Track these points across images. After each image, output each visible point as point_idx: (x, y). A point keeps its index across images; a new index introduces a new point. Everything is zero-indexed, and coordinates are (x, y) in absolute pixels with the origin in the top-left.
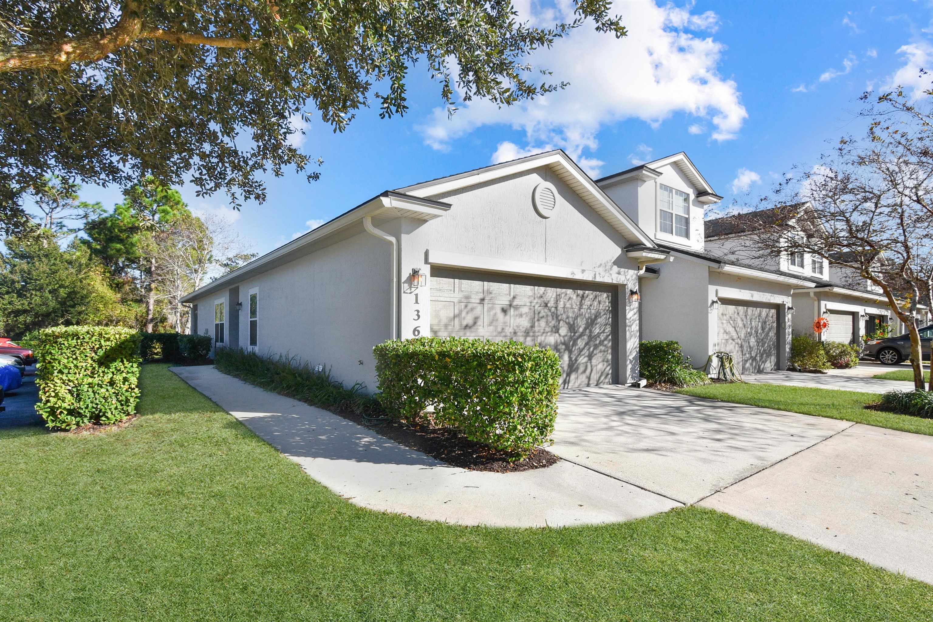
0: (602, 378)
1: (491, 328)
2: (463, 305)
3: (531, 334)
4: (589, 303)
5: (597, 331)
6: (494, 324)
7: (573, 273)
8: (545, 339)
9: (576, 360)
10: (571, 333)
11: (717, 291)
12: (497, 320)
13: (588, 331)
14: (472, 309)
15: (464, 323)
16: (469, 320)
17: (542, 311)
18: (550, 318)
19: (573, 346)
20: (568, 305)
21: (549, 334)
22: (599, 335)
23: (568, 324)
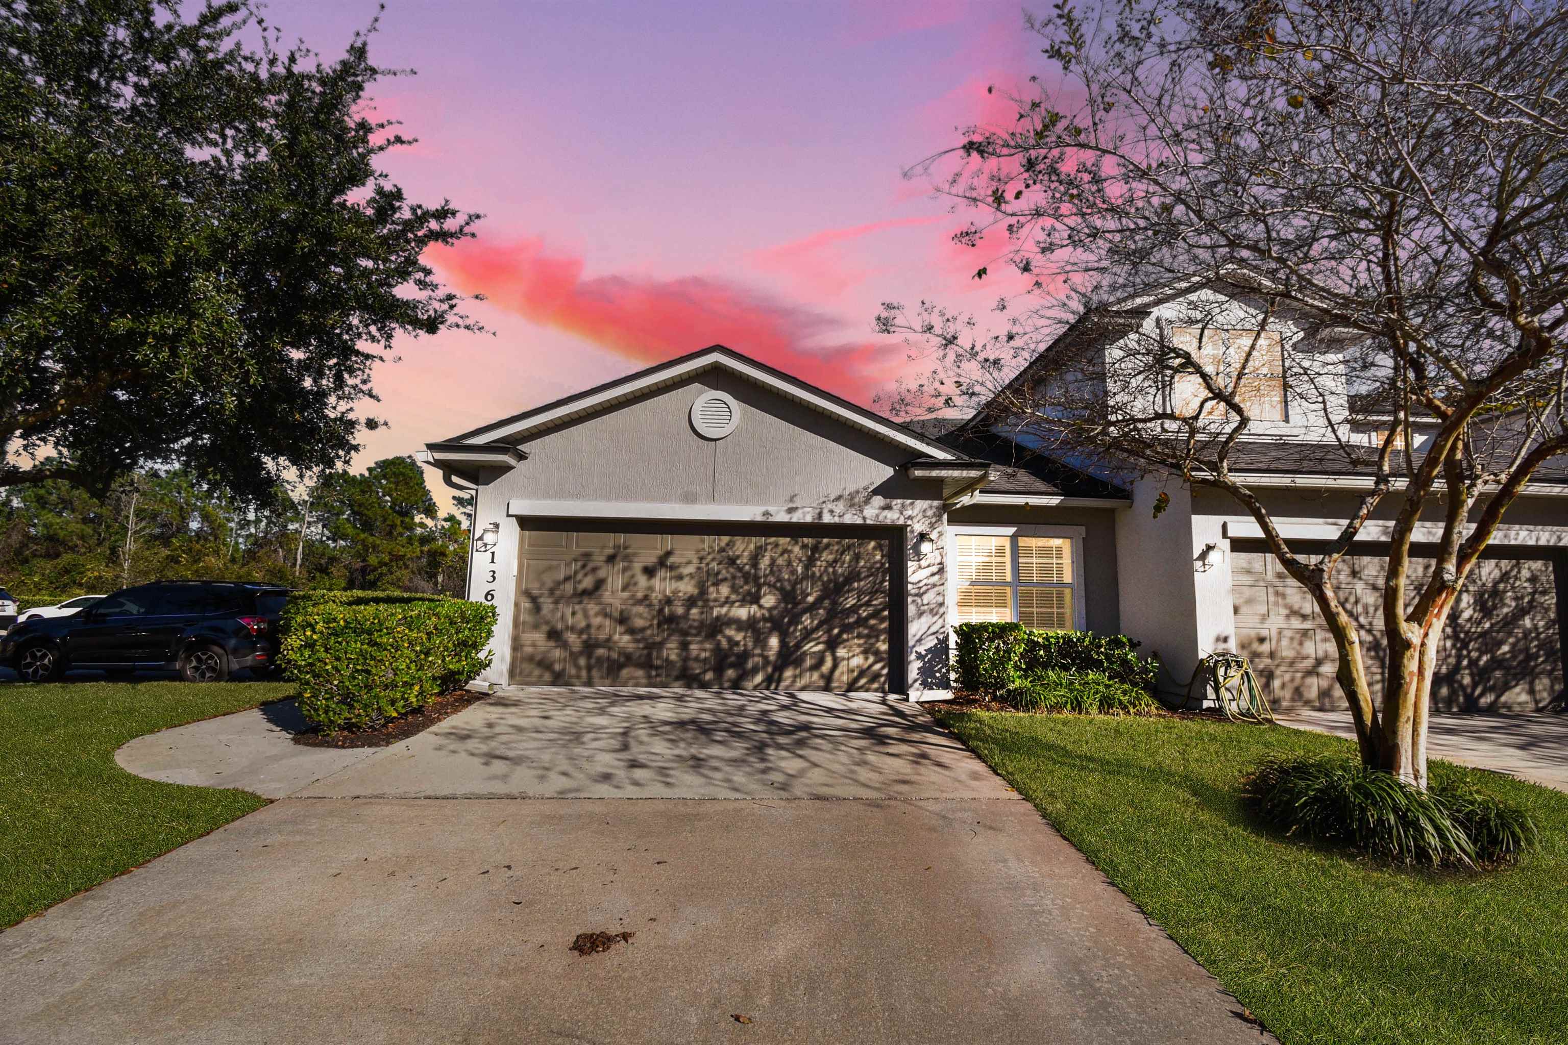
0: (863, 681)
1: (626, 594)
2: (579, 564)
3: (700, 603)
4: (831, 558)
5: (851, 602)
6: (631, 588)
7: (767, 513)
8: (729, 611)
9: (798, 646)
10: (787, 603)
11: (1224, 526)
12: (635, 584)
13: (826, 603)
14: (594, 570)
15: (581, 587)
16: (587, 582)
17: (724, 571)
18: (739, 582)
19: (790, 623)
20: (780, 561)
21: (737, 604)
22: (854, 609)
23: (781, 590)
